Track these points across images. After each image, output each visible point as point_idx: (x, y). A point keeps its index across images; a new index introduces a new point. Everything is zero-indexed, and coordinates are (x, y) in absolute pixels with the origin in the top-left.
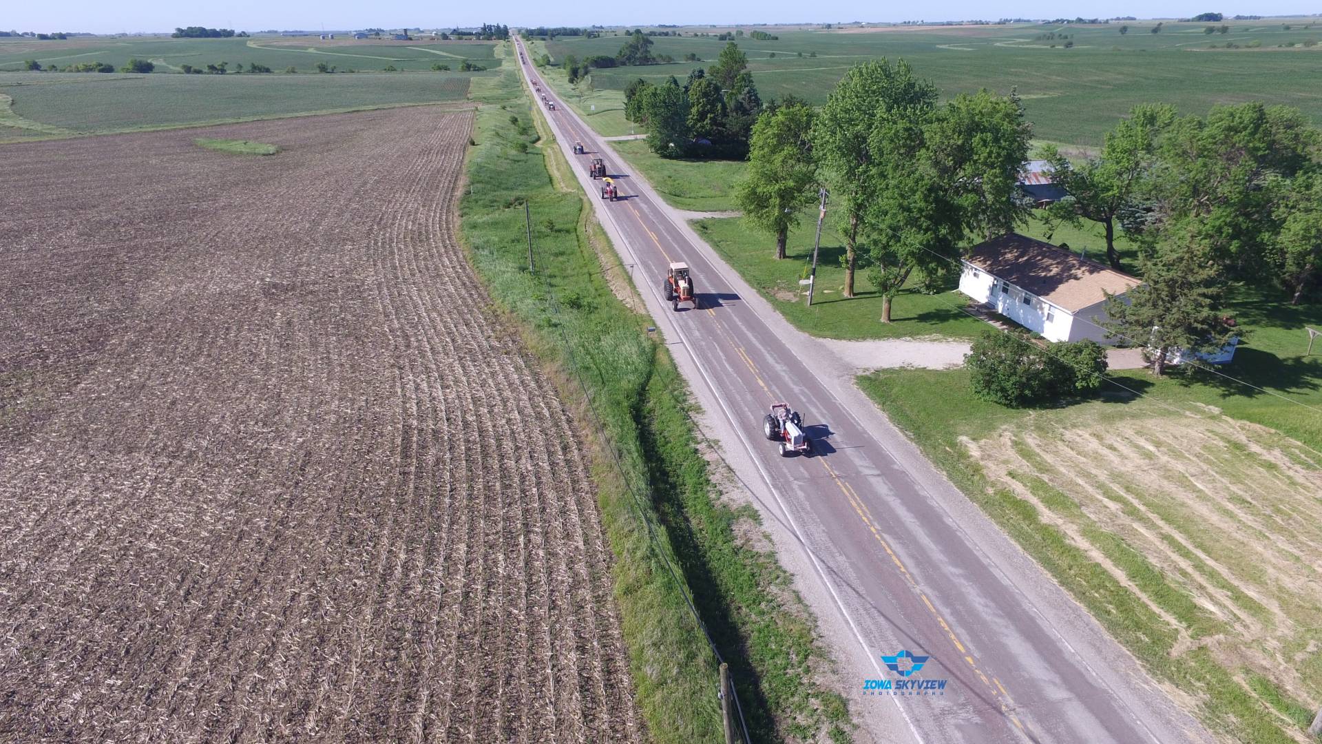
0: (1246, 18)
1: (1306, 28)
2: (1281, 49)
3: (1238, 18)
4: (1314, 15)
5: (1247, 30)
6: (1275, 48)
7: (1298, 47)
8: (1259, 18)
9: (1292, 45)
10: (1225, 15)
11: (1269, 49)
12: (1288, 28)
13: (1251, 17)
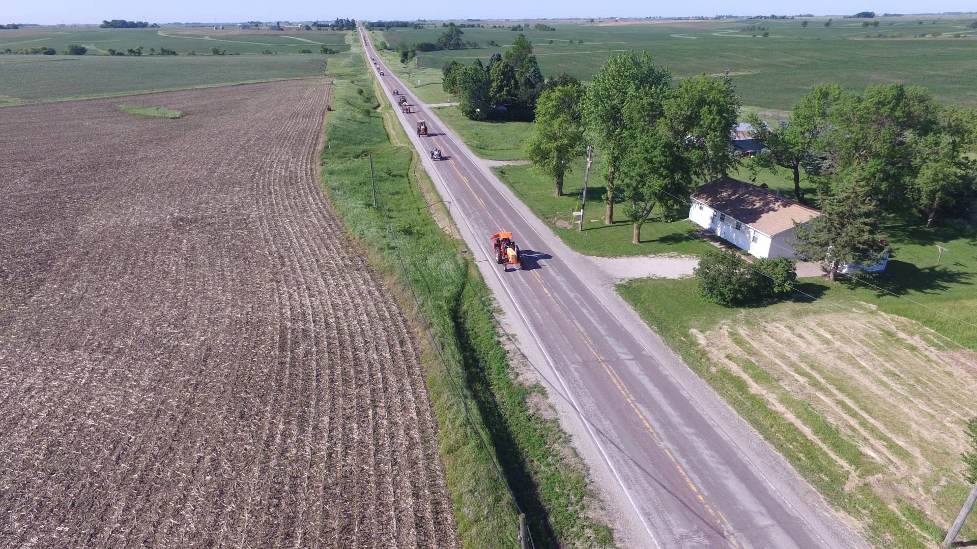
0: (892, 15)
1: (934, 23)
2: (915, 39)
3: (886, 15)
4: (939, 14)
5: (892, 24)
6: (911, 38)
7: (928, 37)
8: (901, 15)
9: (924, 35)
10: (876, 13)
11: (908, 39)
12: (921, 23)
13: (895, 15)
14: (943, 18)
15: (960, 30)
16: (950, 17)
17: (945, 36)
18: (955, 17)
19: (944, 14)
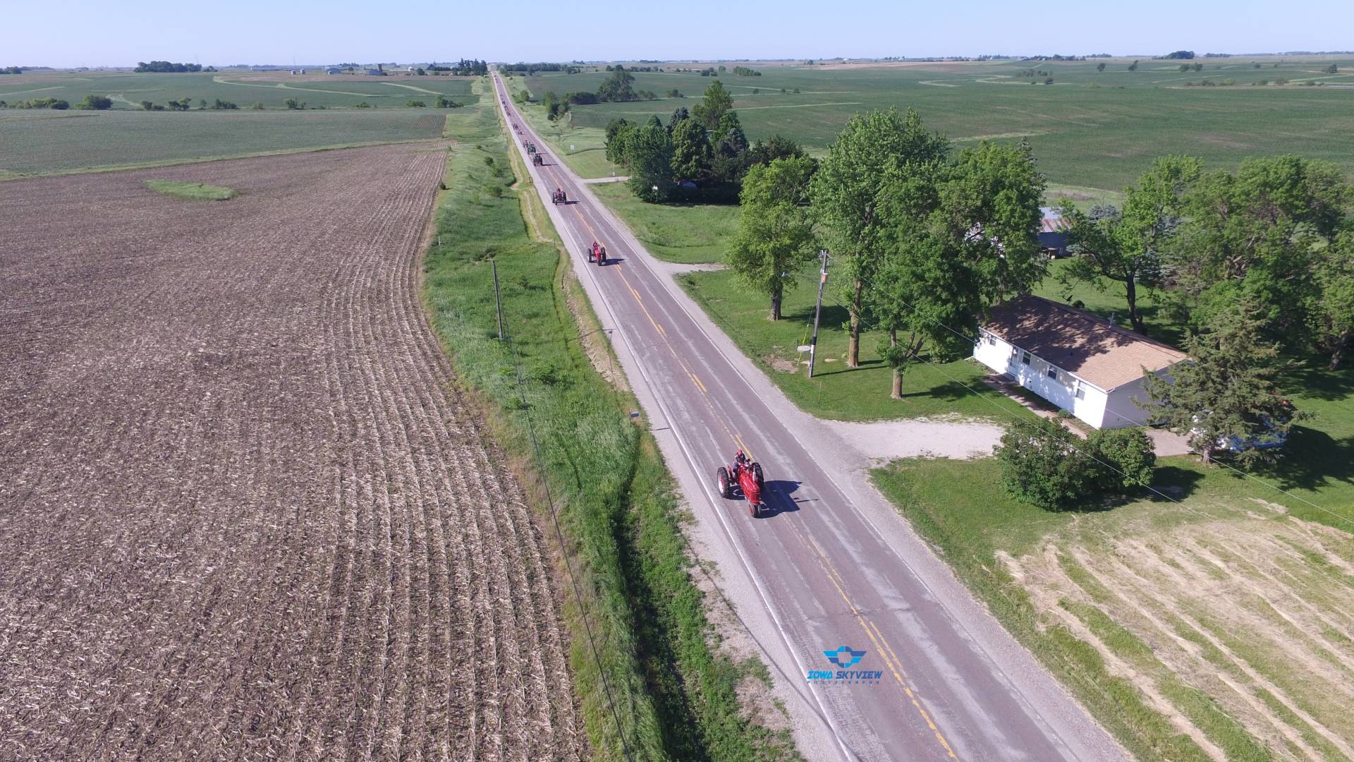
0: (1217, 56)
1: (1276, 66)
2: (1253, 88)
3: (1209, 55)
4: (1280, 54)
5: (1219, 68)
6: (1247, 87)
7: (1271, 85)
8: (1228, 56)
9: (1265, 83)
10: (1196, 53)
11: (1244, 87)
12: (1258, 66)
13: (1221, 55)
14: (1287, 59)
15: (1313, 75)
16: (1296, 59)
17: (1293, 84)
18: (1305, 59)
19: (1286, 54)
